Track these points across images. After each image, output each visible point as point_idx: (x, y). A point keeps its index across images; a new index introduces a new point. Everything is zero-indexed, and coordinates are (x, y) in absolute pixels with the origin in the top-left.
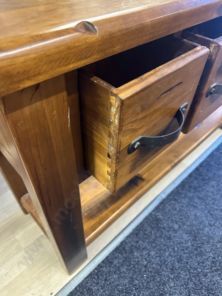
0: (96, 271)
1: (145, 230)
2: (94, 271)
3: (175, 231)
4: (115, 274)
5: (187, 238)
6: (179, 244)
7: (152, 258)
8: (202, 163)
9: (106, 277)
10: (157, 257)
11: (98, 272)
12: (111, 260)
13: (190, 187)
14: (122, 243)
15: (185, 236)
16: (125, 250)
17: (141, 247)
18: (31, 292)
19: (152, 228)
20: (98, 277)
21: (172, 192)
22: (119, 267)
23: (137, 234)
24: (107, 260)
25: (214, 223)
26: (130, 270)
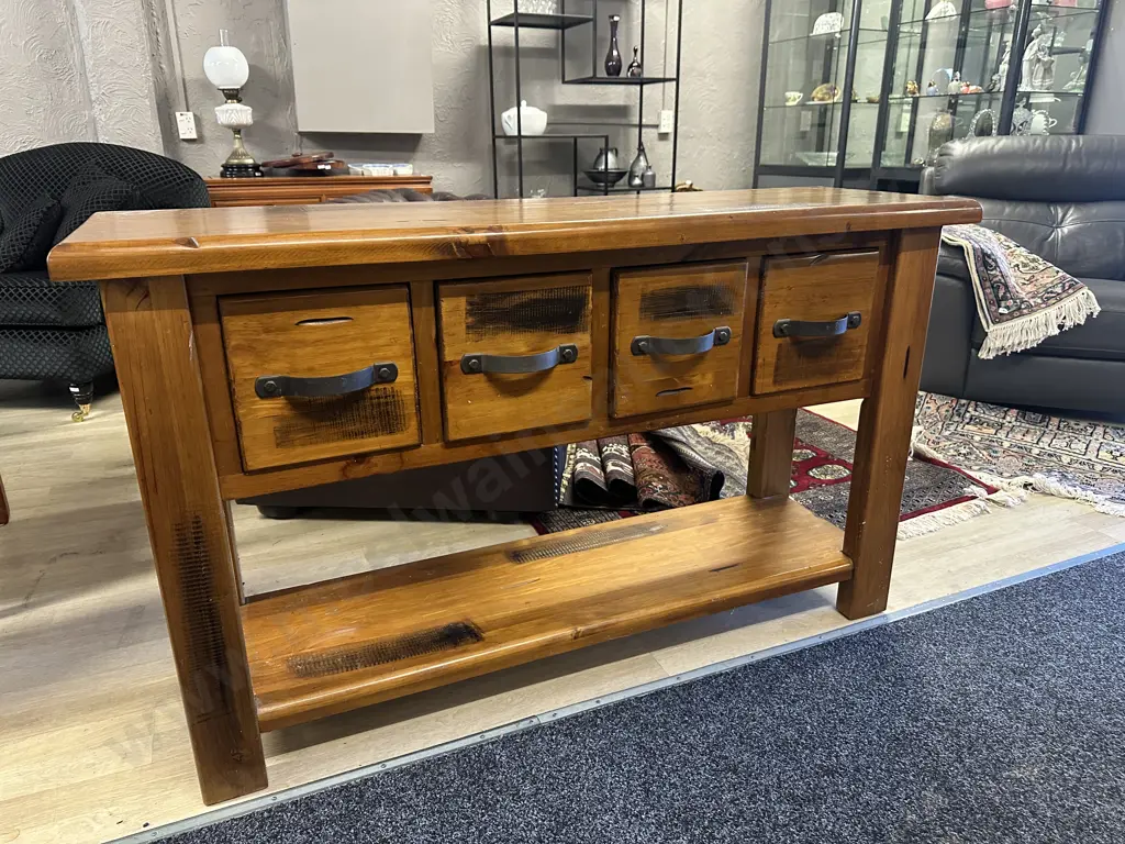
0: (266, 814)
1: (441, 774)
2: (262, 814)
3: (517, 797)
4: (301, 833)
5: (537, 821)
6: (506, 826)
7: (413, 830)
8: (716, 676)
9: (278, 832)
10: (427, 832)
11: (268, 817)
12: (314, 805)
13: (635, 719)
14: (365, 781)
15: (534, 815)
16: (361, 797)
17: (402, 802)
18: (111, 809)
19: (463, 774)
20: (261, 827)
21: (576, 717)
22: (320, 823)
23: (415, 775)
24: (307, 804)
25: (641, 812)
26: (342, 835)
